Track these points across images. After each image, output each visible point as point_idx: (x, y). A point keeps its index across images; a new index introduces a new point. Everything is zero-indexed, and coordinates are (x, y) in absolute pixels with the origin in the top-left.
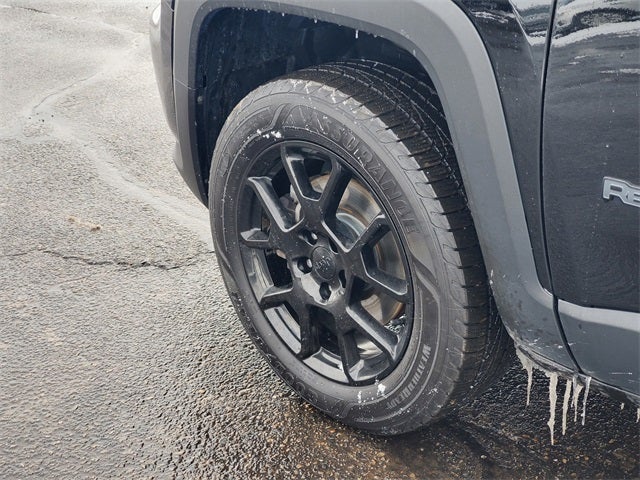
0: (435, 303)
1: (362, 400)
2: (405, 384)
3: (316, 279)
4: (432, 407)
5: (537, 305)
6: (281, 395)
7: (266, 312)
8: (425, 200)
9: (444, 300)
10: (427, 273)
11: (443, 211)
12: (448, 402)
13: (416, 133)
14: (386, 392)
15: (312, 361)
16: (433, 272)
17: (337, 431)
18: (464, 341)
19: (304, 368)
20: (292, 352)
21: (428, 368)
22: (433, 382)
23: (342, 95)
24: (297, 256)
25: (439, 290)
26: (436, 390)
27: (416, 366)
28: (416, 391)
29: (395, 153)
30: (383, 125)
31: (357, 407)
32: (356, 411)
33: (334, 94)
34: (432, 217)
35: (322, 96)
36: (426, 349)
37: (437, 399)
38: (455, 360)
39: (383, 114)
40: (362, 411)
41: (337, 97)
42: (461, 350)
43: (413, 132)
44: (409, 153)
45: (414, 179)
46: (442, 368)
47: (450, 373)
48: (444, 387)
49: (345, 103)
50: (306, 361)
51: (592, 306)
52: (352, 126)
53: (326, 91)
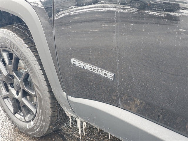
0: (41, 97)
1: (28, 127)
2: (37, 122)
3: (15, 90)
4: (45, 129)
5: (63, 97)
6: (10, 126)
7: (4, 100)
8: (35, 66)
9: (43, 96)
10: (38, 88)
11: (40, 69)
12: (49, 127)
13: (34, 45)
14: (33, 124)
15: (17, 115)
16: (39, 87)
17: (24, 136)
18: (50, 108)
19: (15, 117)
20: (12, 112)
21: (42, 117)
22: (44, 121)
23: (13, 33)
24: (10, 83)
25: (41, 93)
26: (45, 123)
27: (39, 116)
28: (40, 124)
29: (27, 51)
30: (24, 43)
31: (27, 129)
32: (27, 130)
33: (11, 33)
34: (38, 70)
35: (8, 34)
36: (40, 111)
37: (46, 126)
38: (48, 114)
39: (24, 39)
40: (28, 130)
41: (12, 34)
42: (49, 111)
43: (33, 45)
44: (31, 51)
45: (32, 59)
46: (45, 117)
47: (48, 118)
48: (47, 122)
49: (14, 36)
50: (15, 115)
51: (76, 97)
52: (16, 43)
53: (9, 32)
